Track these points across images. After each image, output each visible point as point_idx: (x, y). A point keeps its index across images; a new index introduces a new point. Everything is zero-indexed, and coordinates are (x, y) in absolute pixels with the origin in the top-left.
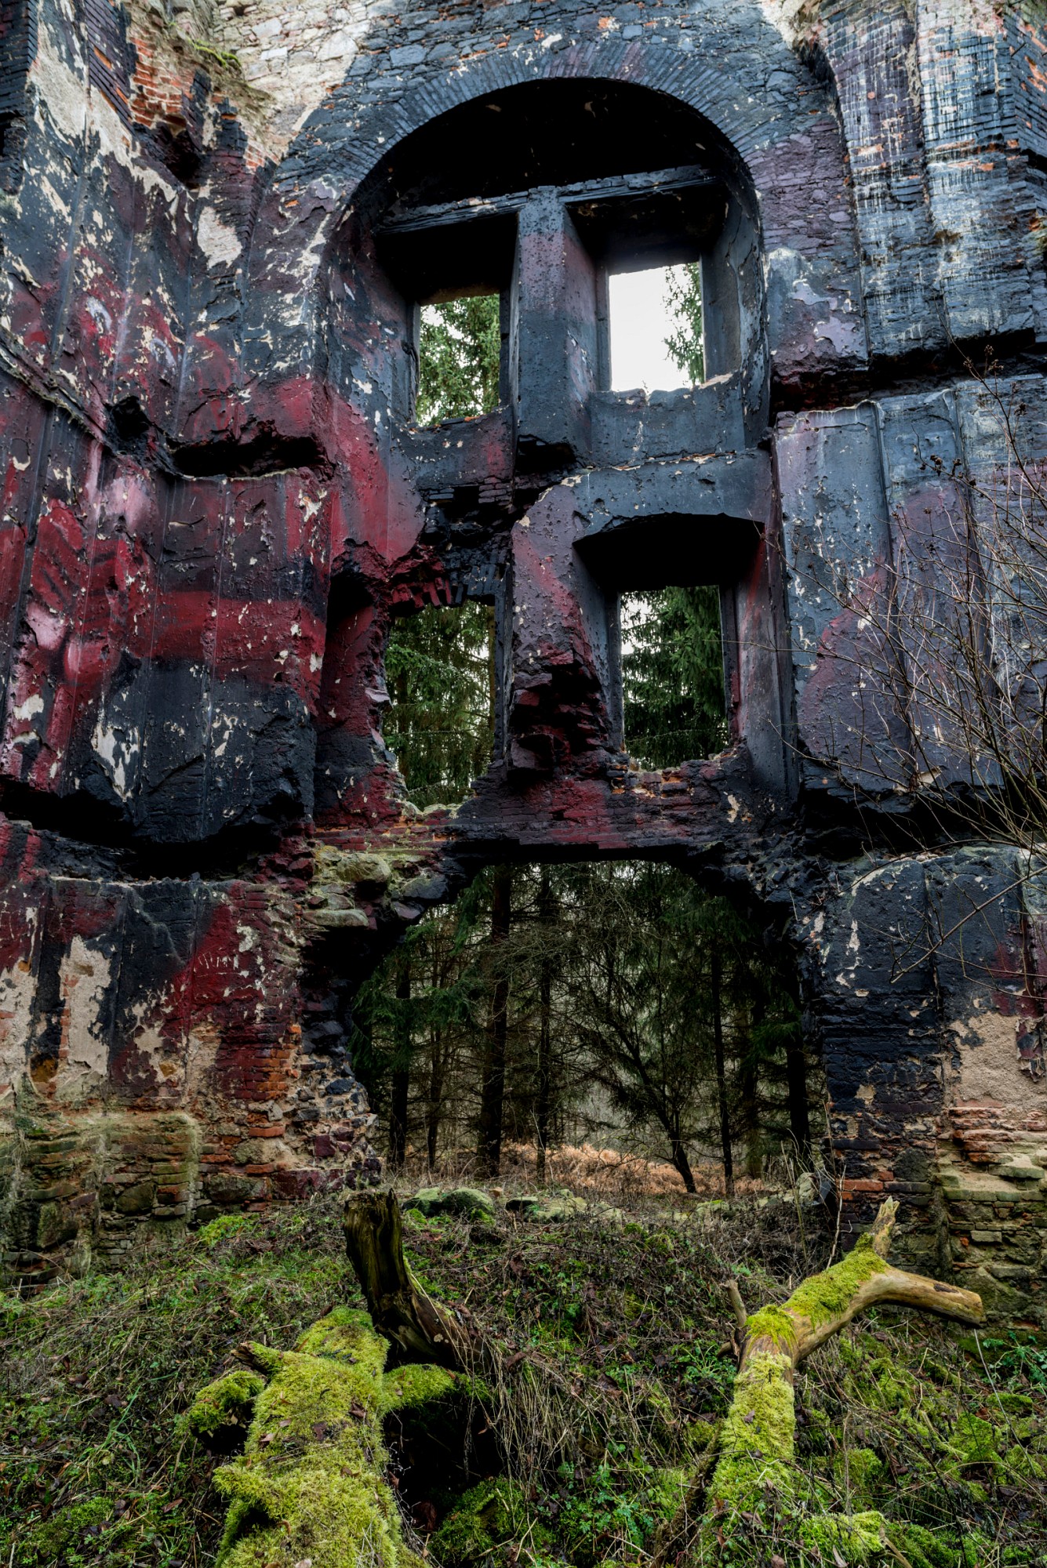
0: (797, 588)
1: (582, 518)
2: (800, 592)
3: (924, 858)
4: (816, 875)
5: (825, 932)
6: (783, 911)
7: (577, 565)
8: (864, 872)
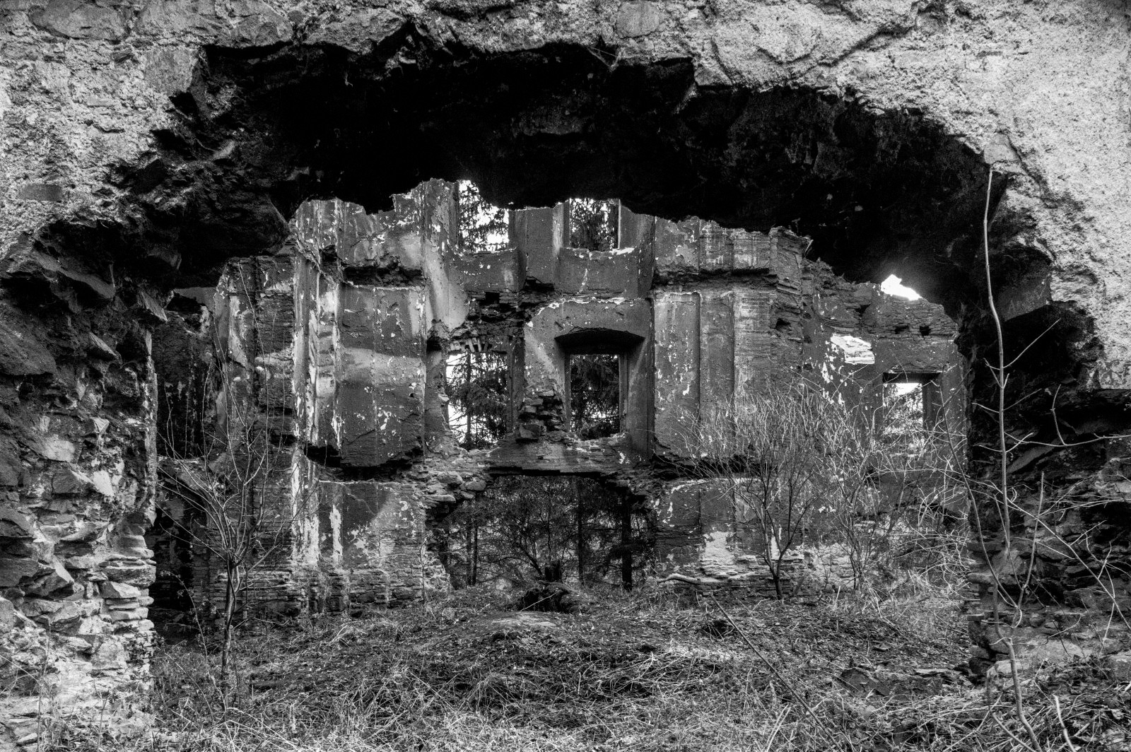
0: (659, 375)
1: (559, 326)
2: (660, 376)
3: (700, 481)
4: (657, 485)
5: (660, 507)
6: (642, 499)
7: (557, 349)
8: (676, 486)
